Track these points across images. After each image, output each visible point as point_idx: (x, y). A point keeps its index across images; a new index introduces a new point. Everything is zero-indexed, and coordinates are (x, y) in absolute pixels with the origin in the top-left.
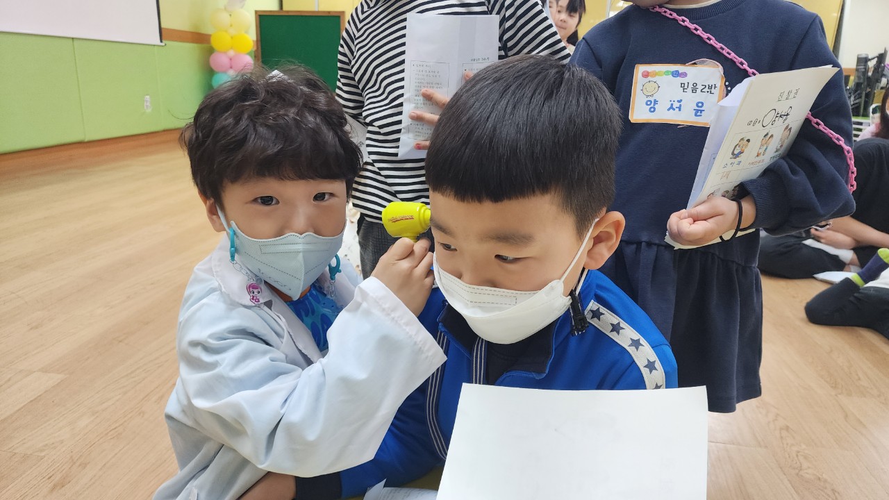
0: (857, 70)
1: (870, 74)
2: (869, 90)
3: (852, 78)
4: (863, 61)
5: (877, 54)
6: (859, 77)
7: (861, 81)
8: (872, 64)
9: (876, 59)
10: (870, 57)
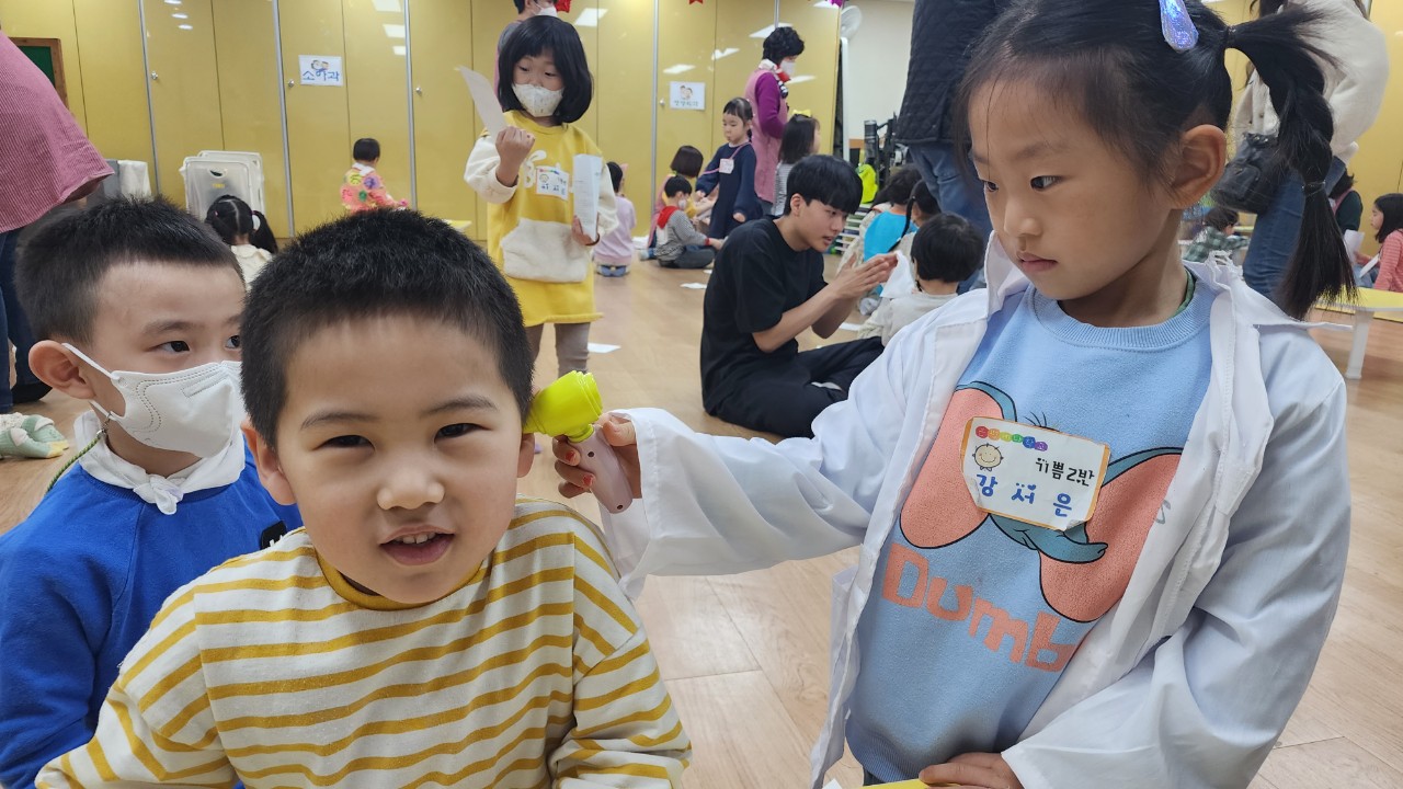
0: (866, 141)
1: (882, 146)
2: (882, 167)
3: (862, 152)
4: (871, 129)
5: (886, 121)
6: (870, 151)
7: (873, 156)
8: (882, 133)
9: (886, 127)
10: (879, 124)
